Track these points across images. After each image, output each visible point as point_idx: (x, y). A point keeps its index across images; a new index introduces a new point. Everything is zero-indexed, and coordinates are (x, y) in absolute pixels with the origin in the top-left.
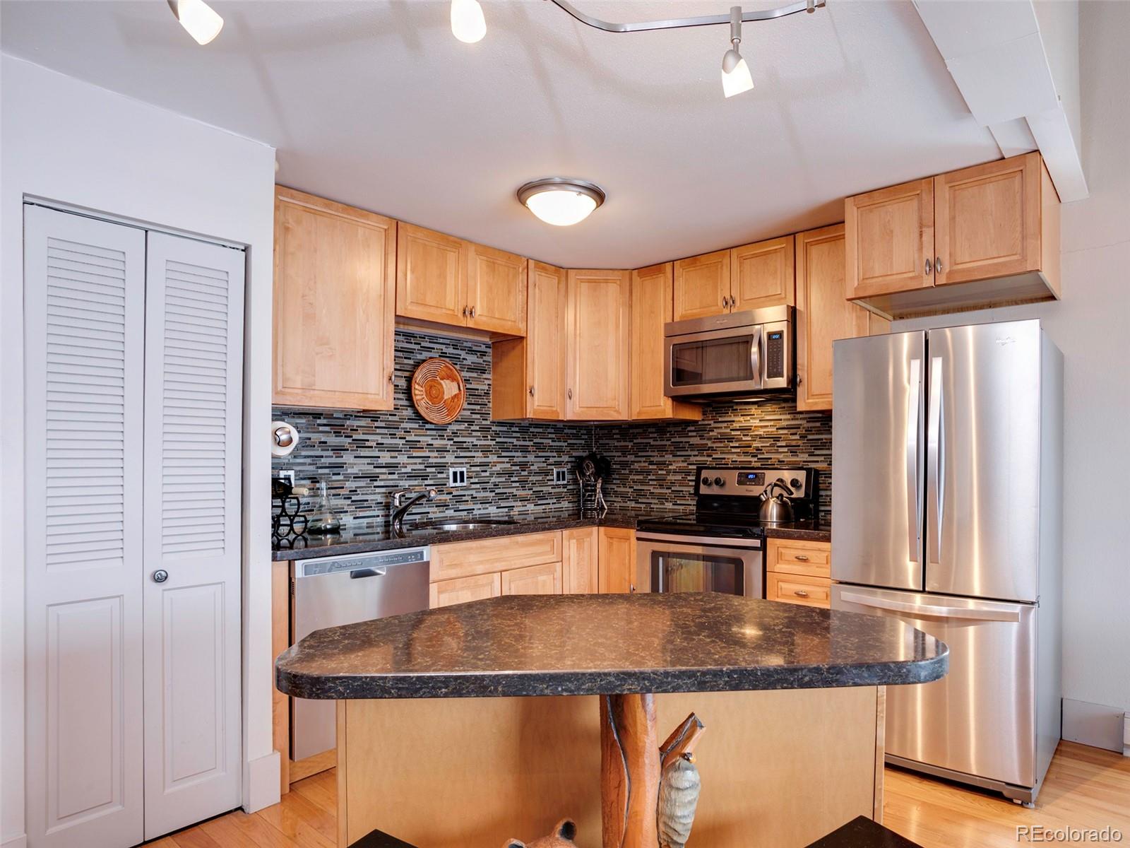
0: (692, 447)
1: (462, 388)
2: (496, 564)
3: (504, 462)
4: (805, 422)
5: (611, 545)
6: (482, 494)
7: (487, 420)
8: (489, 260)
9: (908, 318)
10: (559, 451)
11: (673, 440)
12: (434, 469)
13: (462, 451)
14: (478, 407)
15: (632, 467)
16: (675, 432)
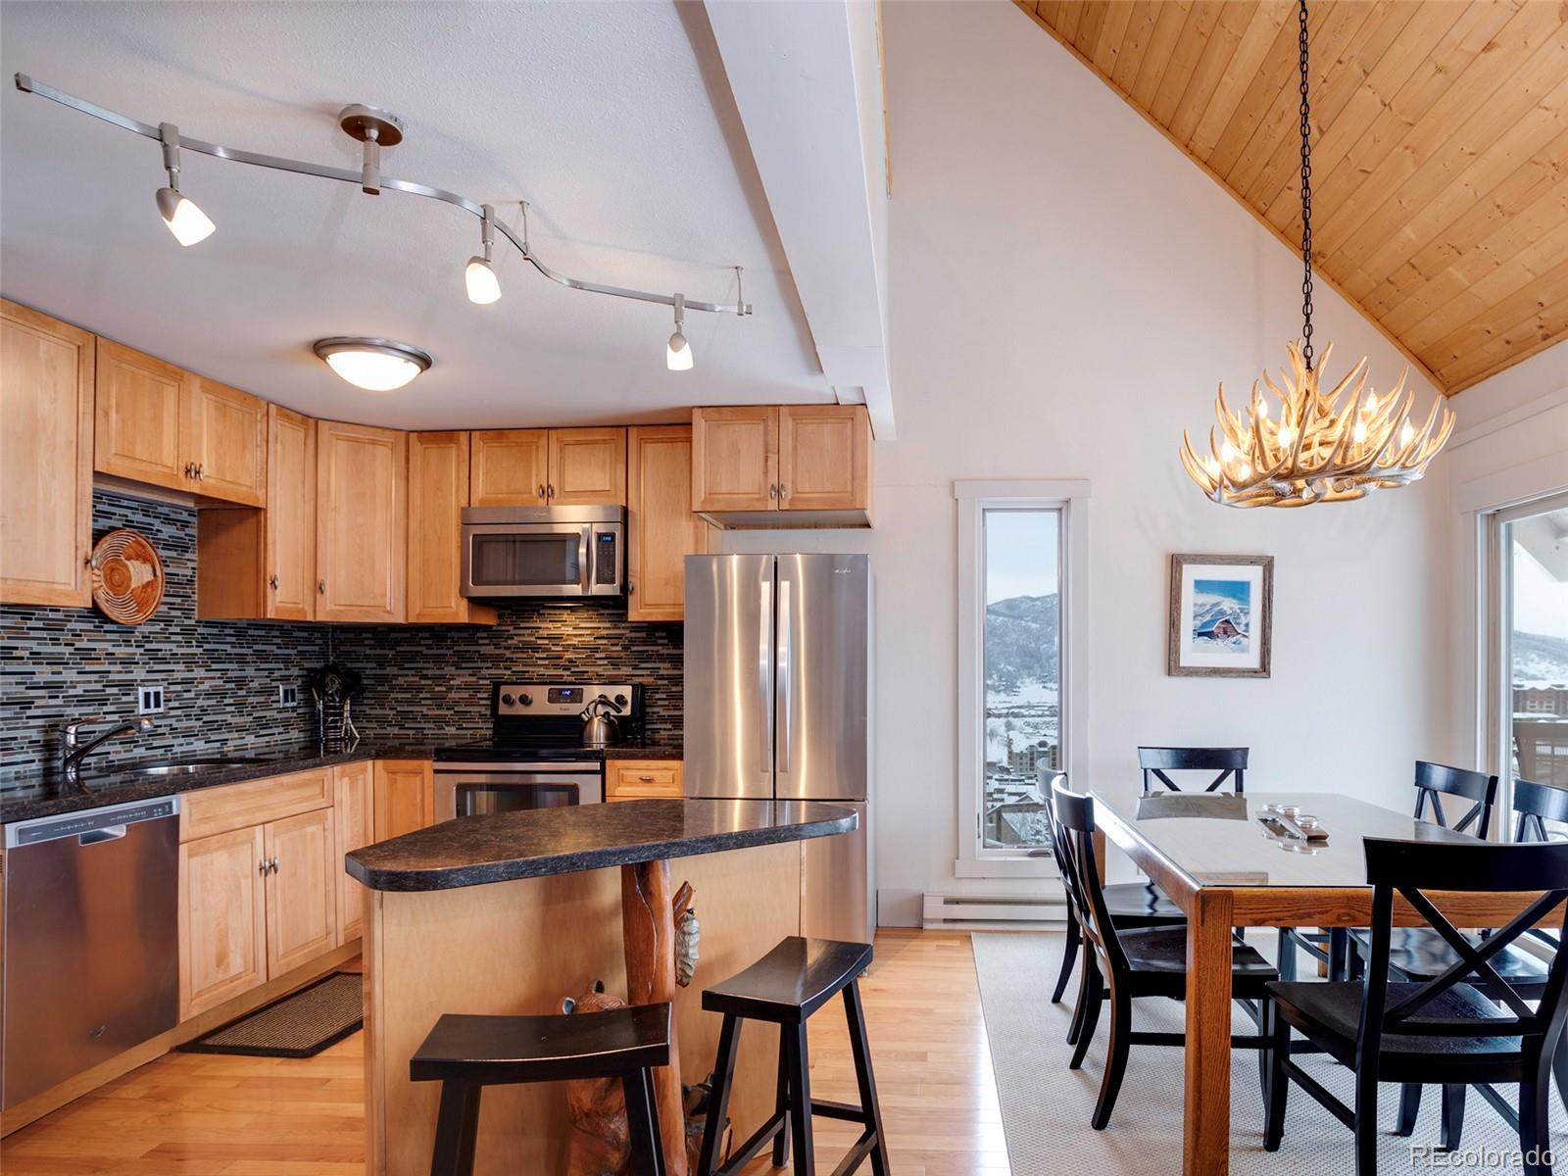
0: (484, 658)
1: (158, 573)
2: (257, 814)
3: (214, 678)
4: (628, 631)
5: (392, 783)
6: (186, 724)
7: (190, 618)
8: (218, 400)
9: (739, 529)
10: (287, 661)
11: (455, 648)
12: (117, 688)
13: (155, 663)
14: (179, 600)
15: (394, 682)
16: (458, 638)
